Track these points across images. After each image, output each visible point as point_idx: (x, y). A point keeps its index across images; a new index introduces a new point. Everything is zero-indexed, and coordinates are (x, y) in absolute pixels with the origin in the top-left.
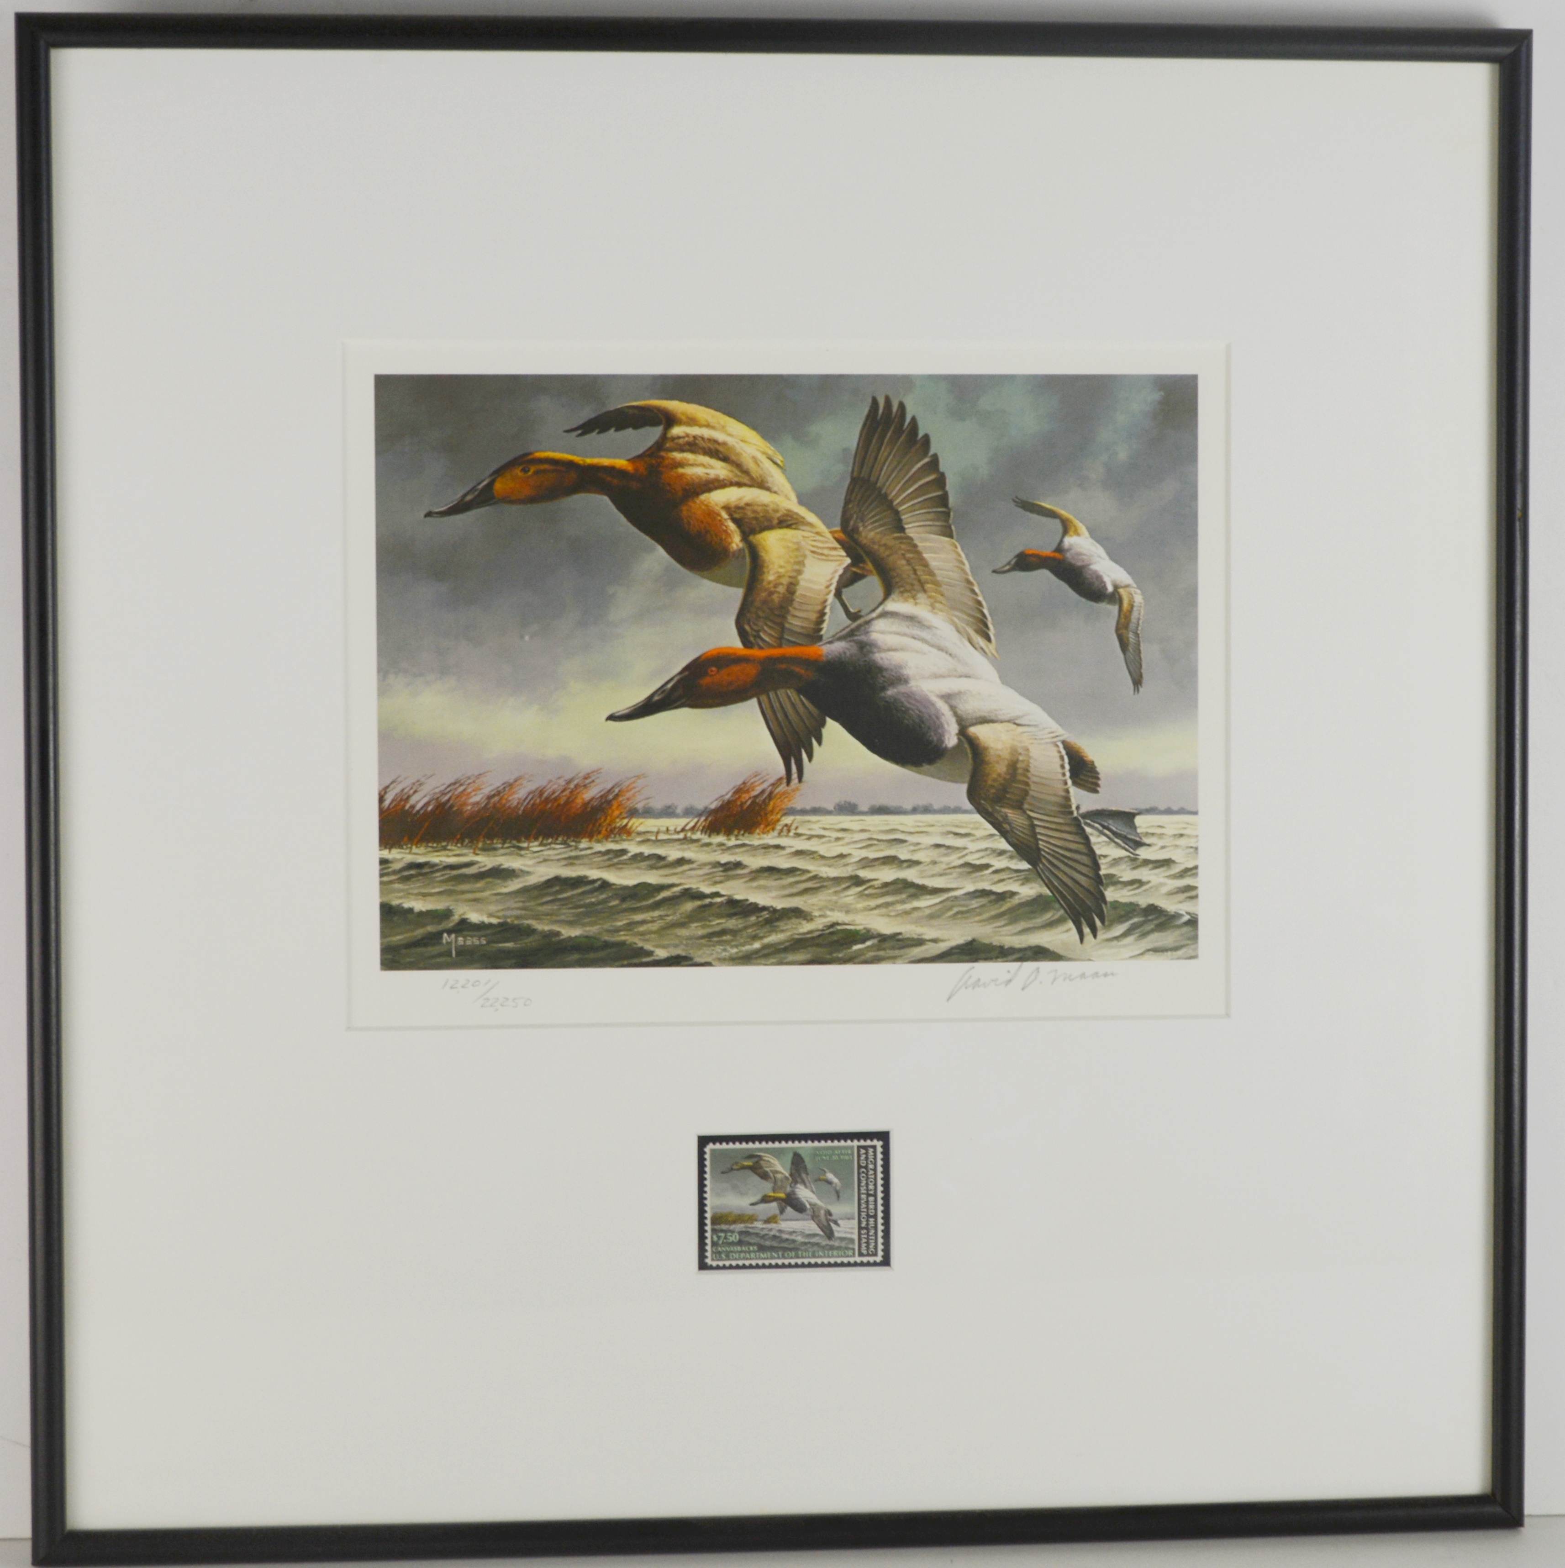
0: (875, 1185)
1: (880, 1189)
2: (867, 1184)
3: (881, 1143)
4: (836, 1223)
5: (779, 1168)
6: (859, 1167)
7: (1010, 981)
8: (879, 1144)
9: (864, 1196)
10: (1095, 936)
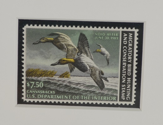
2: (127, 56)
4: (106, 79)
5: (71, 43)
6: (123, 45)
8: (136, 31)
9: (124, 64)
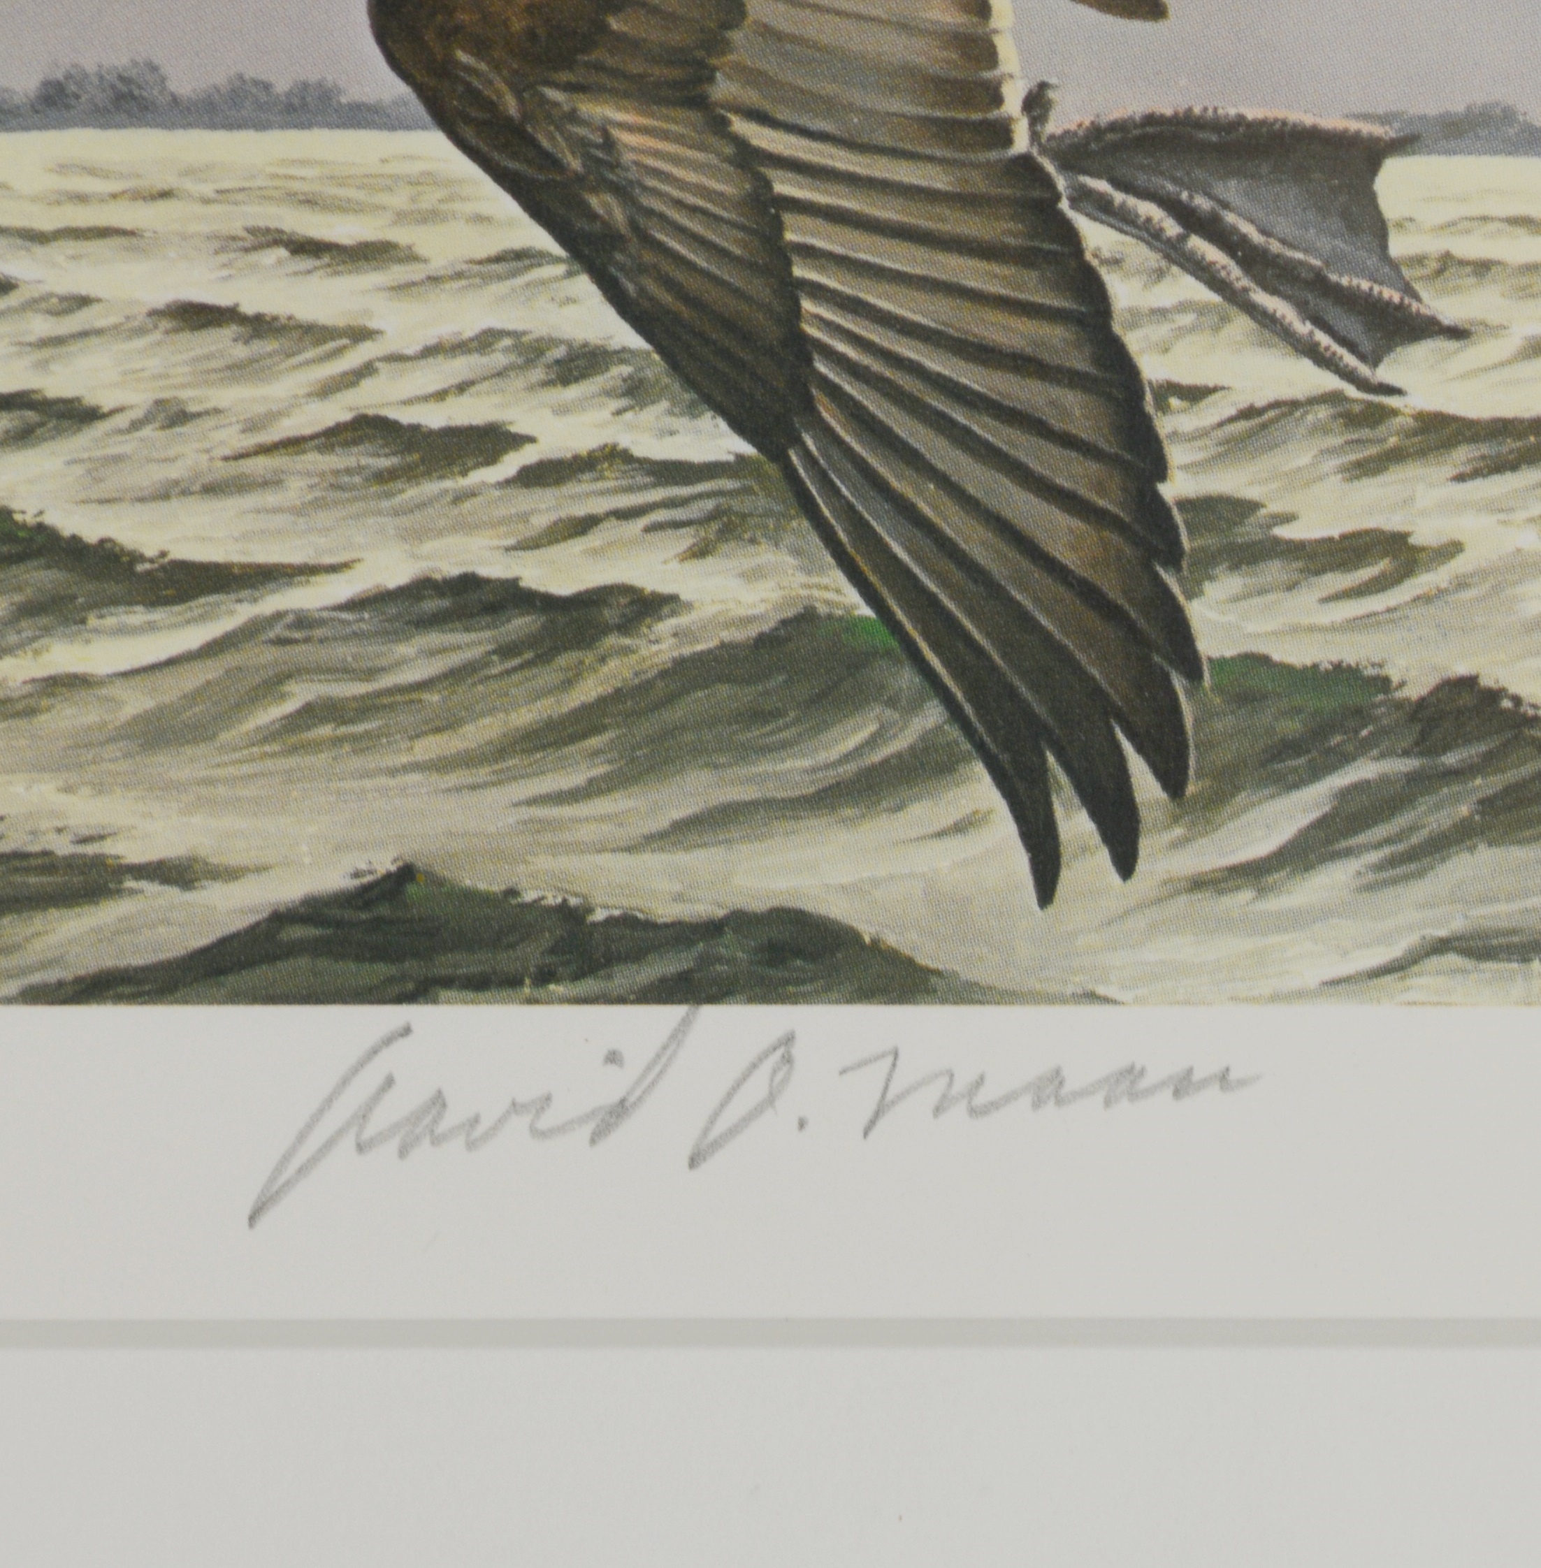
7: (621, 1110)
10: (1125, 863)
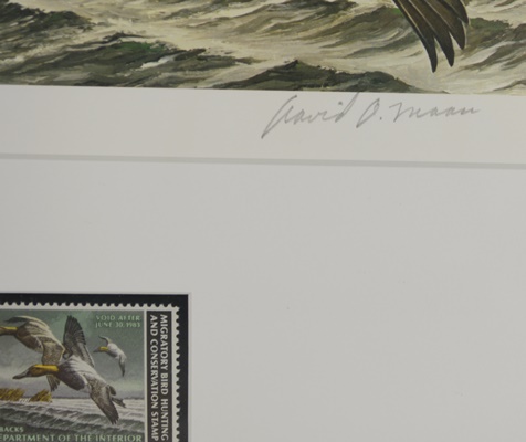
0: (170, 359)
1: (175, 364)
2: (159, 358)
3: (177, 309)
4: (120, 402)
5: (50, 335)
6: (150, 337)
7: (342, 115)
8: (174, 310)
9: (154, 372)
10: (451, 63)
